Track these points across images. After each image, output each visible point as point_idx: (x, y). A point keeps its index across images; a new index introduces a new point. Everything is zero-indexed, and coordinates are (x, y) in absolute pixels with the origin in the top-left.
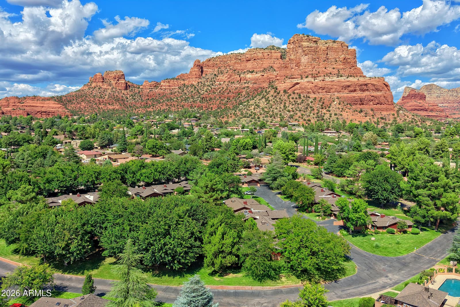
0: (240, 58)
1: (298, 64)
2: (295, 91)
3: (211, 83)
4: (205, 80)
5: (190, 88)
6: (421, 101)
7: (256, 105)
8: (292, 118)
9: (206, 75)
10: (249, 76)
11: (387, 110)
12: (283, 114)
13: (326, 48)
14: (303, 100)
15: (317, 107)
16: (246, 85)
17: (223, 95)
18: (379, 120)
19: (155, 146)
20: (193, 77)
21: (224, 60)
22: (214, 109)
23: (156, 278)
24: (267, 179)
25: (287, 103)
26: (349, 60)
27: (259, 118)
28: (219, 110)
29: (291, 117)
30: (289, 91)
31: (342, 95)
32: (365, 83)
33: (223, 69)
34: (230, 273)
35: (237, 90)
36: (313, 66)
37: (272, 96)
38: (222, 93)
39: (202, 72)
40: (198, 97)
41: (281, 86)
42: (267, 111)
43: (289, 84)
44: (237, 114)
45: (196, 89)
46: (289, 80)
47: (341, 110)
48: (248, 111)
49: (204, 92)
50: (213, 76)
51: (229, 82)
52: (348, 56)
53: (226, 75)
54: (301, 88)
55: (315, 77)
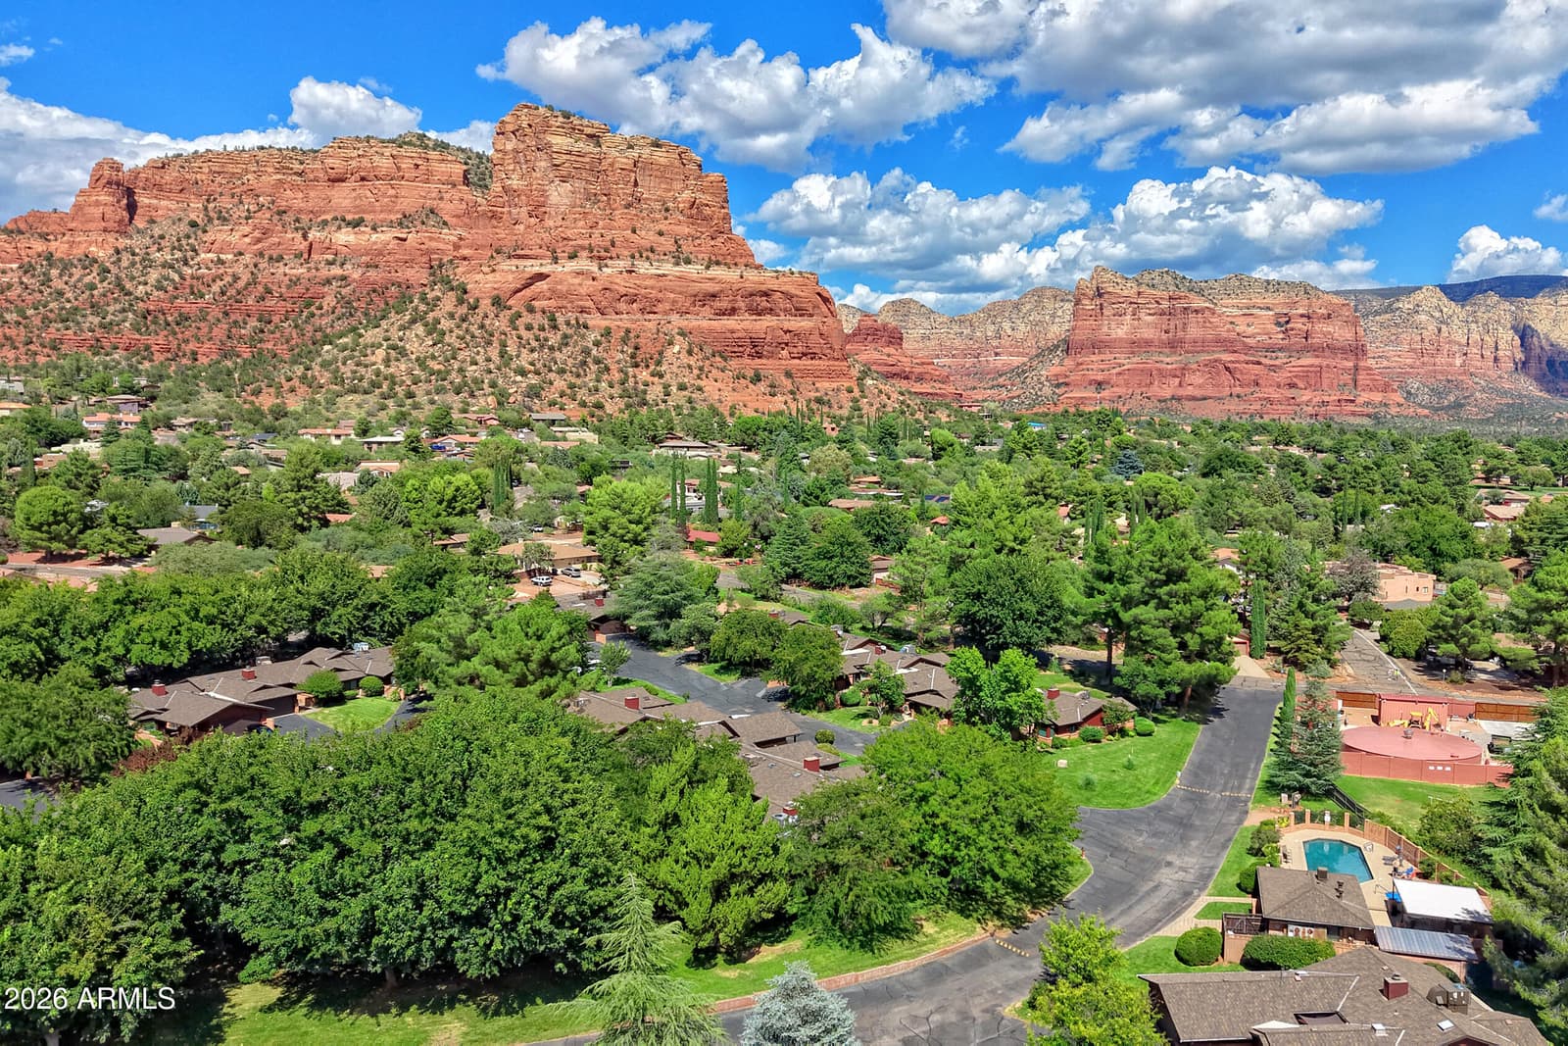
0: (297, 167)
1: (538, 210)
2: (535, 303)
3: (178, 255)
4: (147, 241)
5: (77, 272)
6: (891, 350)
7: (394, 348)
8: (538, 396)
9: (152, 221)
10: (344, 237)
11: (830, 375)
12: (500, 381)
13: (631, 162)
14: (565, 336)
15: (618, 362)
16: (336, 271)
17: (237, 305)
18: (814, 406)
19: (64, 515)
20: (92, 226)
21: (230, 168)
22: (203, 360)
23: (504, 1021)
24: (638, 615)
25: (509, 342)
26: (707, 211)
27: (410, 395)
28: (229, 364)
29: (534, 393)
30: (511, 302)
31: (695, 323)
32: (763, 288)
33: (226, 202)
34: (759, 946)
35: (300, 289)
36: (591, 219)
37: (452, 316)
38: (232, 300)
39: (132, 208)
40: (124, 310)
41: (483, 283)
42: (439, 372)
43: (510, 277)
44: (314, 378)
45: (111, 277)
46: (508, 262)
47: (696, 372)
48: (362, 370)
49: (148, 288)
50: (184, 228)
51: (261, 254)
52: (705, 198)
53: (247, 229)
54: (554, 294)
55: (599, 258)
